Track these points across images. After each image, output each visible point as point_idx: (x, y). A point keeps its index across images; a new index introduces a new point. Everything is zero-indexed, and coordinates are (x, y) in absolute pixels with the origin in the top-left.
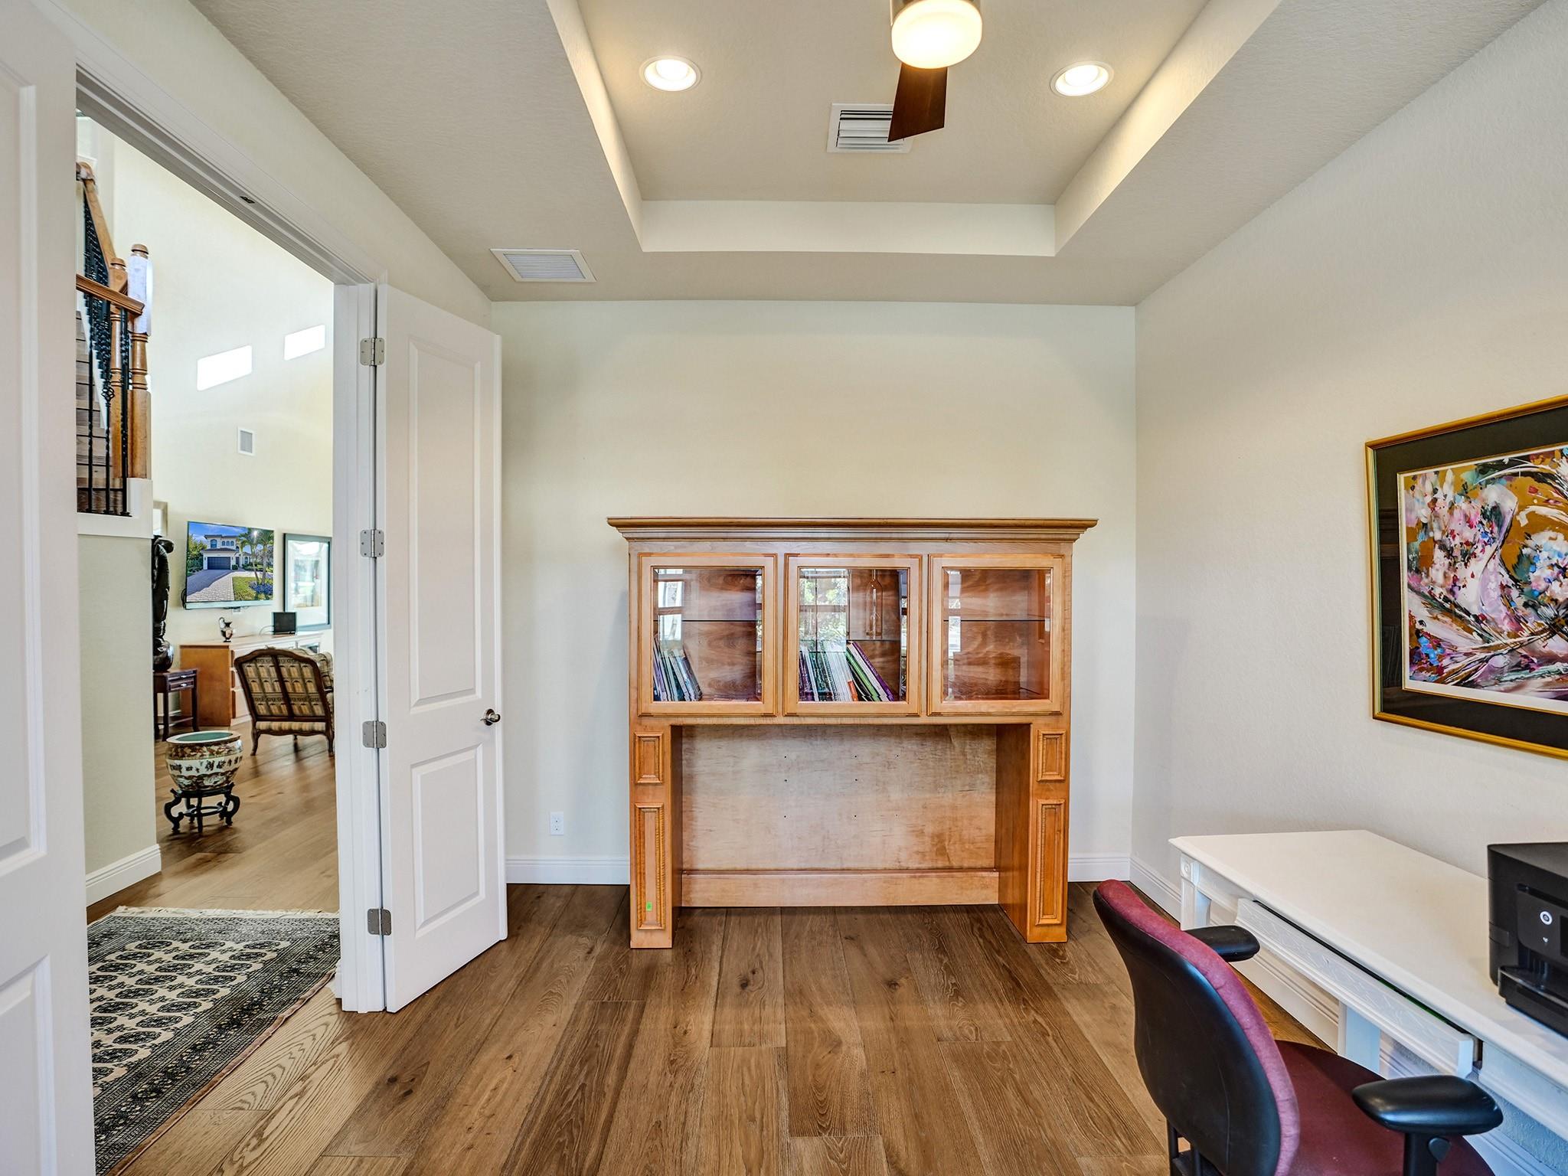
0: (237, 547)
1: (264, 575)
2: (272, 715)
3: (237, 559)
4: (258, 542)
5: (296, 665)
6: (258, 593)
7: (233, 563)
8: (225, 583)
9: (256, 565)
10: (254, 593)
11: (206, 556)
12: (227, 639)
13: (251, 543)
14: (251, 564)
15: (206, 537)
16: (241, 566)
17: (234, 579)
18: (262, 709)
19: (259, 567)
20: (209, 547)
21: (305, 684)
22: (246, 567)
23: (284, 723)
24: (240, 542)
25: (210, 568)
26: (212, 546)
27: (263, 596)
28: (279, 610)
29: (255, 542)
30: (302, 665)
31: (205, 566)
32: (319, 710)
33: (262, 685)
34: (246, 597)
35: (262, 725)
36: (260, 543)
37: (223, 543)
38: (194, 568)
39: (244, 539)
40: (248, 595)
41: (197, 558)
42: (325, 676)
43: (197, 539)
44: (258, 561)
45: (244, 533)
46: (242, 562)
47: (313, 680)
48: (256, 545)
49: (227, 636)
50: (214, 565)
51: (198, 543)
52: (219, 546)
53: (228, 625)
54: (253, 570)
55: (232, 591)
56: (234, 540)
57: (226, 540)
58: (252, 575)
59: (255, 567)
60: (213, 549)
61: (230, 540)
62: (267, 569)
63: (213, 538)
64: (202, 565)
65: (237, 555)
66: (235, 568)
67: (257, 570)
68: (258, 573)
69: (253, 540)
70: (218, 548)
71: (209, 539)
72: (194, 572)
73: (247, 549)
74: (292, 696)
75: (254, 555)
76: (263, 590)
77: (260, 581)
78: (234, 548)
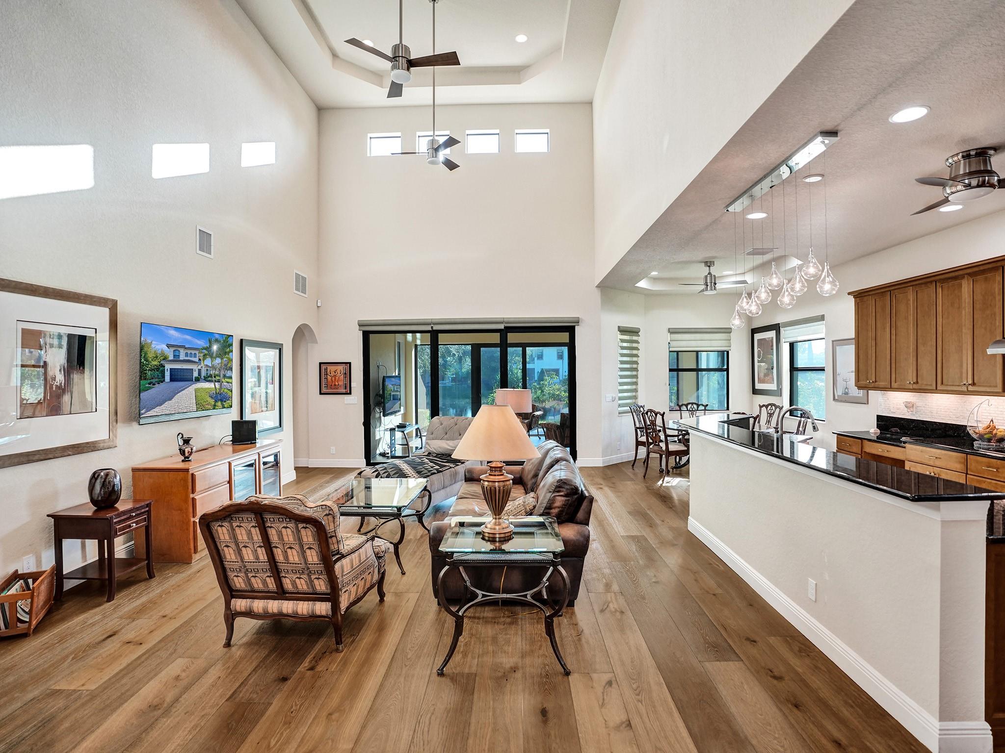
0: (200, 360)
1: (221, 385)
2: (253, 591)
3: (200, 371)
4: (217, 356)
5: (291, 525)
6: (216, 401)
7: (196, 374)
8: (188, 395)
9: (215, 377)
10: (212, 402)
11: (168, 367)
12: (186, 459)
13: (211, 357)
14: (211, 376)
15: (169, 346)
16: (202, 377)
17: (196, 390)
18: (239, 583)
19: (218, 378)
20: (171, 358)
21: (303, 552)
22: (208, 379)
23: (271, 602)
24: (202, 355)
25: (172, 380)
26: (174, 356)
27: (219, 404)
28: (237, 418)
29: (214, 355)
30: (300, 526)
31: (167, 378)
32: (321, 586)
33: (239, 552)
34: (207, 406)
35: (240, 604)
36: (219, 357)
37: (186, 355)
38: (154, 381)
39: (206, 352)
40: (208, 404)
41: (158, 369)
42: (331, 537)
43: (158, 347)
44: (217, 373)
45: (205, 346)
46: (203, 374)
47: (316, 547)
48: (215, 358)
49: (187, 455)
50: (176, 376)
51: (159, 352)
52: (182, 357)
53: (187, 441)
54: (212, 381)
55: (195, 402)
56: (197, 352)
57: (189, 352)
58: (212, 385)
59: (214, 379)
60: (176, 360)
61: (193, 352)
62: (223, 380)
63: (176, 347)
64: (164, 377)
65: (199, 367)
66: (198, 380)
67: (215, 381)
68: (216, 384)
69: (213, 354)
70: (181, 359)
71: (172, 349)
72: (154, 384)
73: (208, 361)
74: (281, 566)
75: (213, 367)
76: (221, 399)
77: (218, 391)
78: (196, 360)
